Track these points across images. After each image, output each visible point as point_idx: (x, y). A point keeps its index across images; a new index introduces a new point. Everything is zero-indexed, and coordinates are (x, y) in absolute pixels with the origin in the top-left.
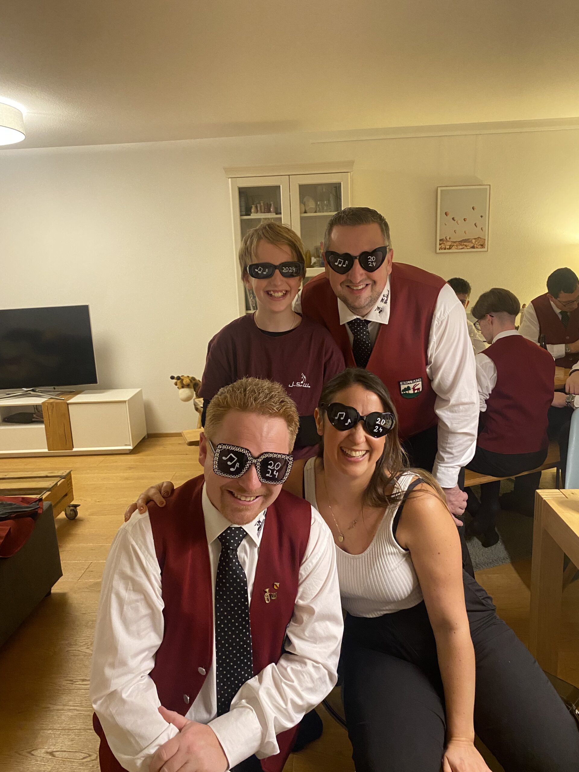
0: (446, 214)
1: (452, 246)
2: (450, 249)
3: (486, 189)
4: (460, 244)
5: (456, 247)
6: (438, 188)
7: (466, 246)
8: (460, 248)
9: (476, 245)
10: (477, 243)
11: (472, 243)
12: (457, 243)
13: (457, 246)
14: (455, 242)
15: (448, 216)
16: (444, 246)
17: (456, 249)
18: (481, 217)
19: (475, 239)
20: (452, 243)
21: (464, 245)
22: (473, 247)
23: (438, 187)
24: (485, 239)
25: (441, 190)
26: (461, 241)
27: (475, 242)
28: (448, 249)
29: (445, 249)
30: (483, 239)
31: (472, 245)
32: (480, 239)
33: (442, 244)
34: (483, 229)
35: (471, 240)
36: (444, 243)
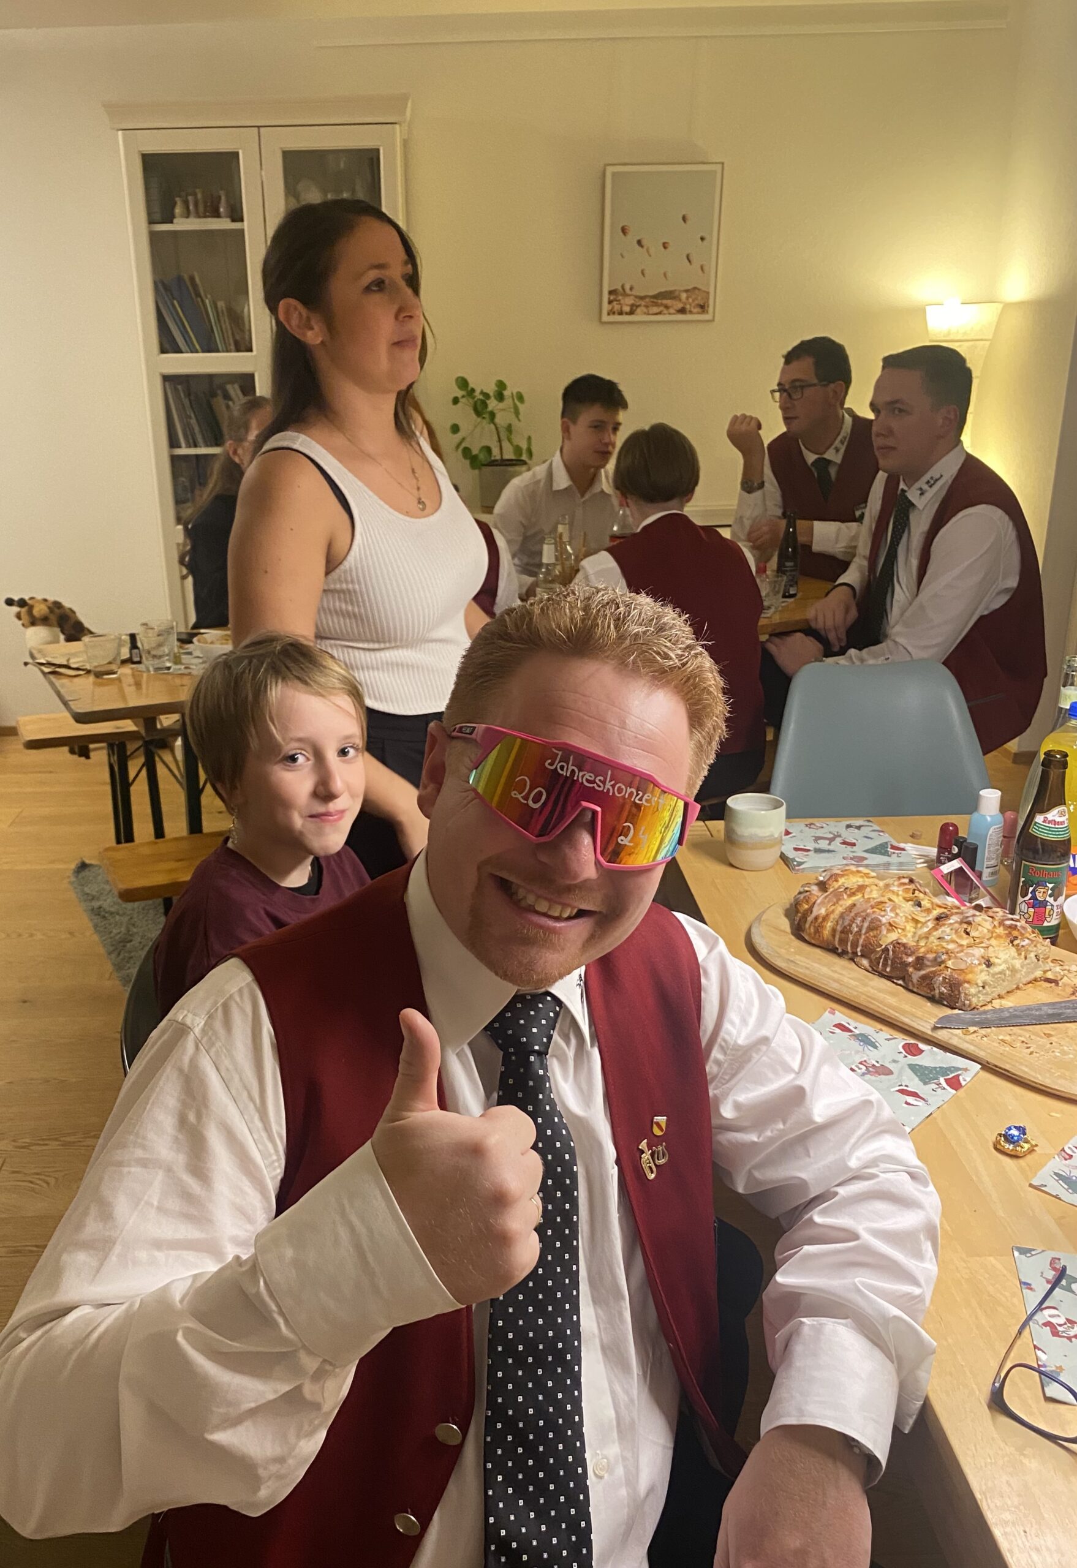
0: (624, 230)
1: (638, 306)
2: (631, 313)
3: (715, 172)
4: (653, 302)
5: (645, 310)
6: (608, 167)
7: (667, 307)
8: (655, 312)
9: (688, 307)
10: (690, 300)
11: (680, 300)
12: (647, 300)
13: (647, 307)
14: (642, 298)
15: (627, 236)
16: (619, 307)
17: (645, 313)
18: (702, 239)
19: (687, 291)
20: (637, 300)
21: (662, 305)
22: (682, 311)
23: (605, 165)
24: (708, 293)
25: (612, 173)
26: (655, 297)
27: (687, 298)
28: (627, 314)
29: (621, 313)
30: (704, 292)
31: (680, 306)
32: (697, 291)
33: (615, 303)
34: (706, 268)
35: (677, 293)
36: (620, 300)
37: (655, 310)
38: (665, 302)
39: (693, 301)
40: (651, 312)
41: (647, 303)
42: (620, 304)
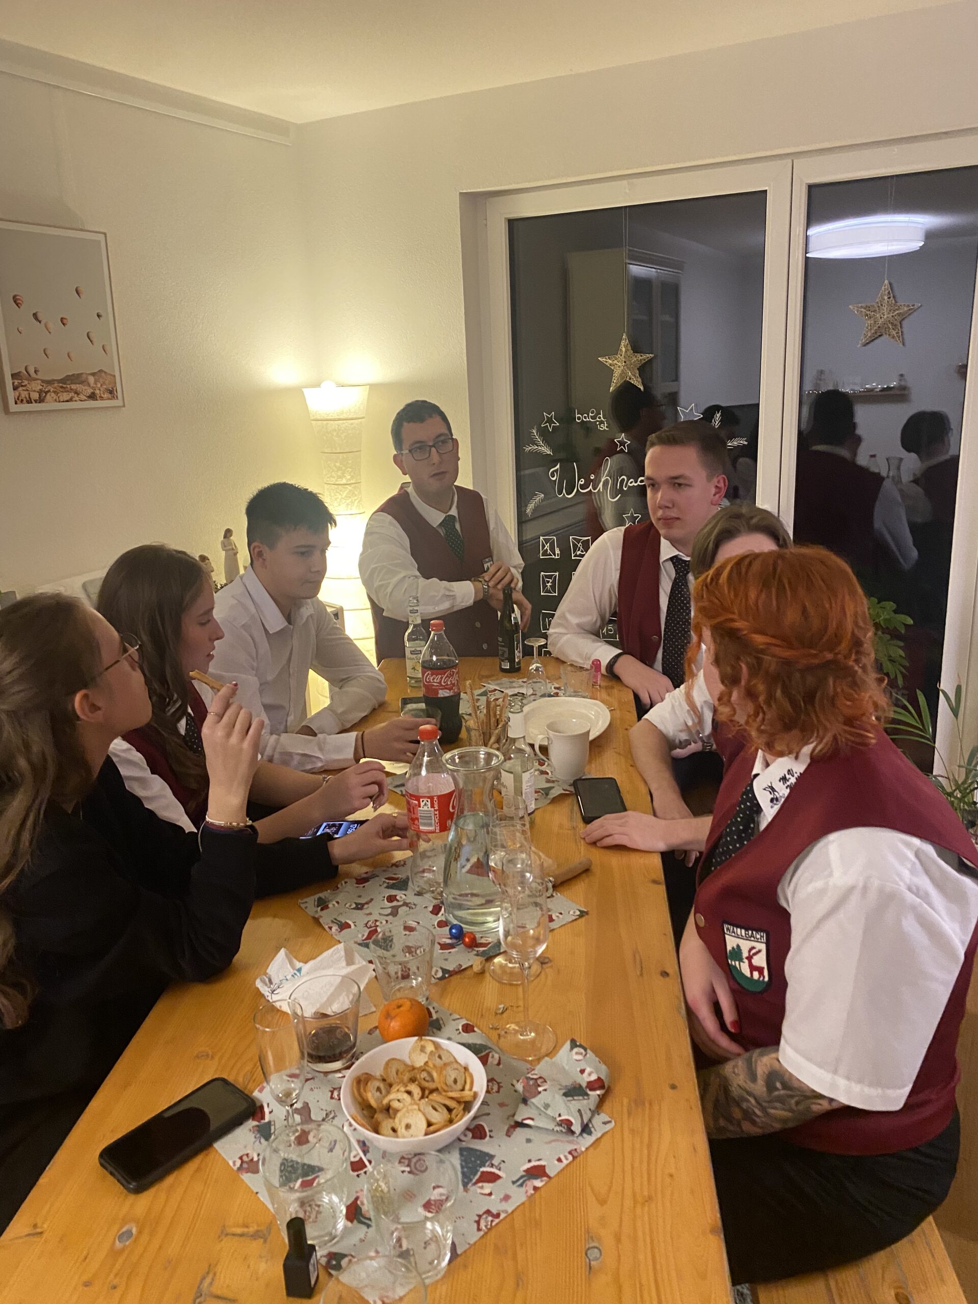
0: (16, 301)
1: (46, 393)
2: (41, 400)
3: (99, 242)
4: (62, 387)
5: (53, 394)
7: (77, 393)
8: (65, 399)
9: (97, 392)
10: (99, 385)
11: (89, 385)
12: (56, 385)
13: (54, 392)
14: (50, 382)
15: (22, 308)
16: (26, 393)
17: (56, 400)
18: (99, 316)
19: (93, 374)
20: (45, 385)
21: (71, 390)
22: (92, 397)
24: (114, 376)
26: (63, 381)
27: (95, 383)
28: (36, 401)
29: (29, 401)
30: (111, 375)
31: (90, 391)
32: (103, 374)
33: (21, 389)
34: (107, 348)
35: (84, 376)
36: (25, 386)
37: (66, 396)
38: (73, 387)
39: (101, 386)
40: (61, 399)
41: (55, 388)
42: (27, 390)
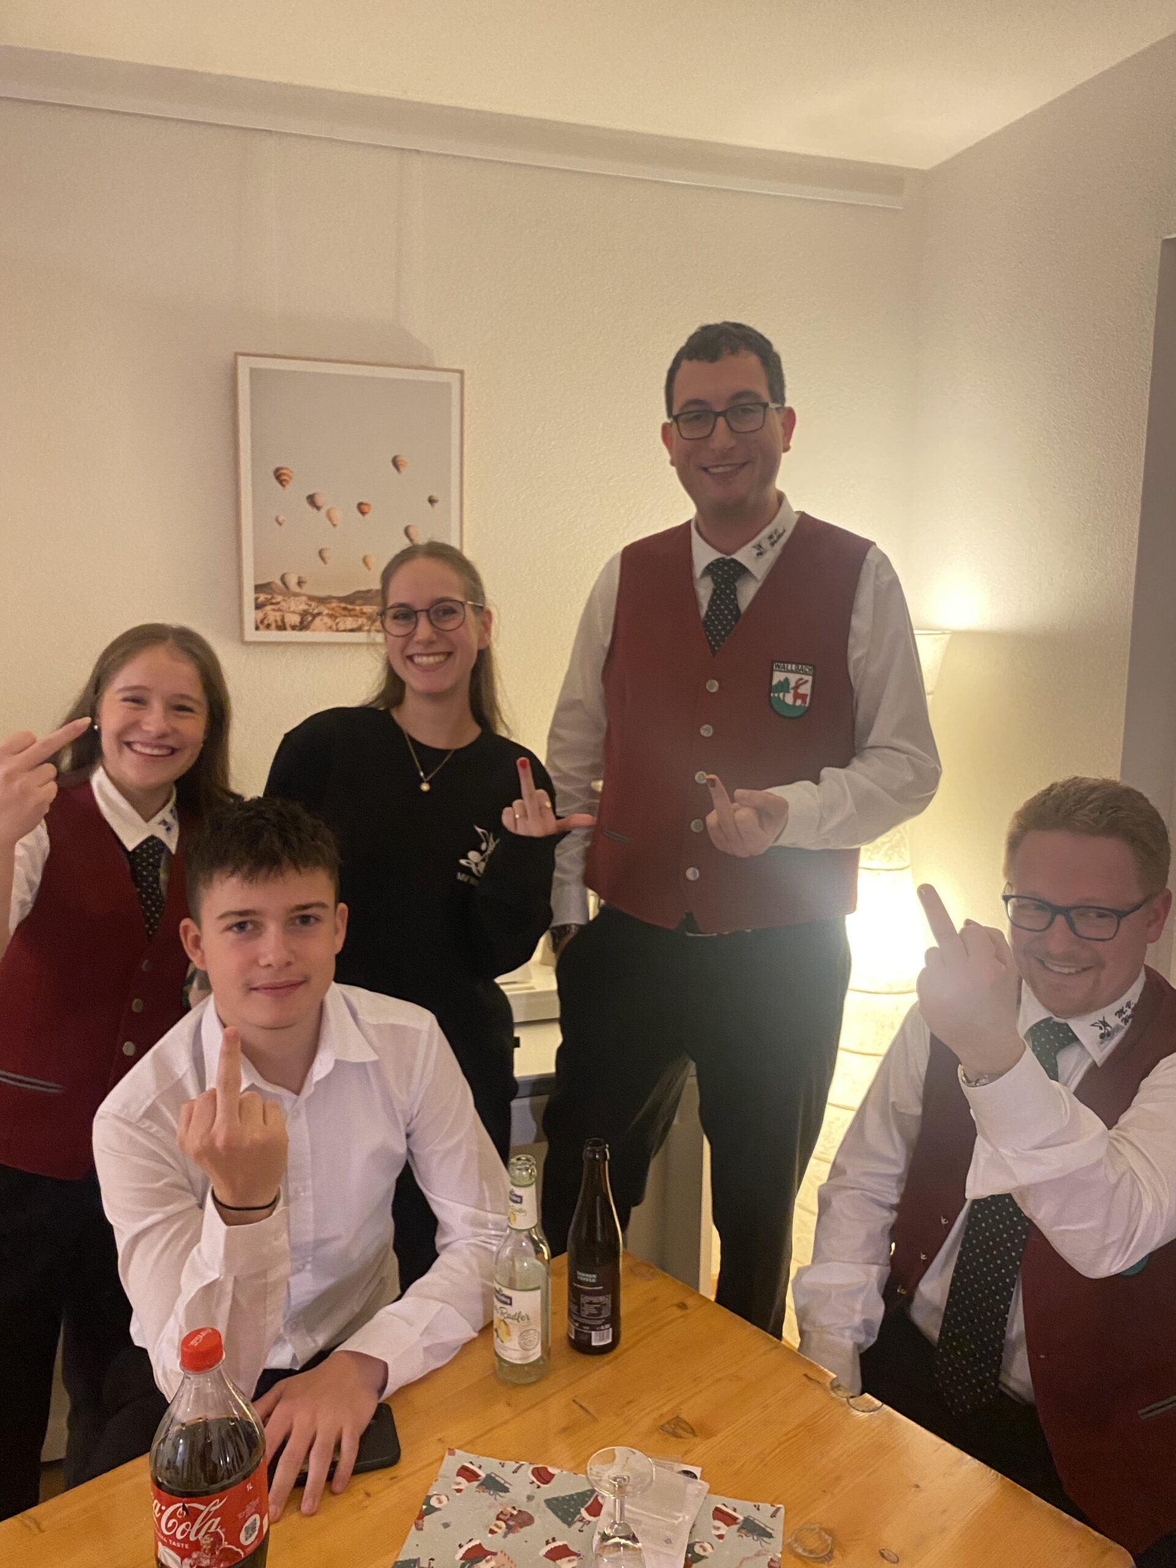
0: (280, 476)
1: (314, 616)
2: (303, 626)
3: (448, 385)
4: (345, 609)
5: (326, 619)
6: (240, 359)
8: (349, 627)
12: (334, 604)
13: (330, 616)
14: (322, 601)
15: (288, 487)
16: (278, 615)
17: (330, 628)
18: (432, 501)
20: (313, 604)
21: (363, 613)
23: (237, 354)
25: (253, 371)
26: (350, 599)
28: (294, 628)
29: (282, 627)
33: (269, 608)
36: (278, 603)
37: (350, 623)
38: (367, 609)
40: (342, 626)
41: (333, 609)
42: (279, 610)
